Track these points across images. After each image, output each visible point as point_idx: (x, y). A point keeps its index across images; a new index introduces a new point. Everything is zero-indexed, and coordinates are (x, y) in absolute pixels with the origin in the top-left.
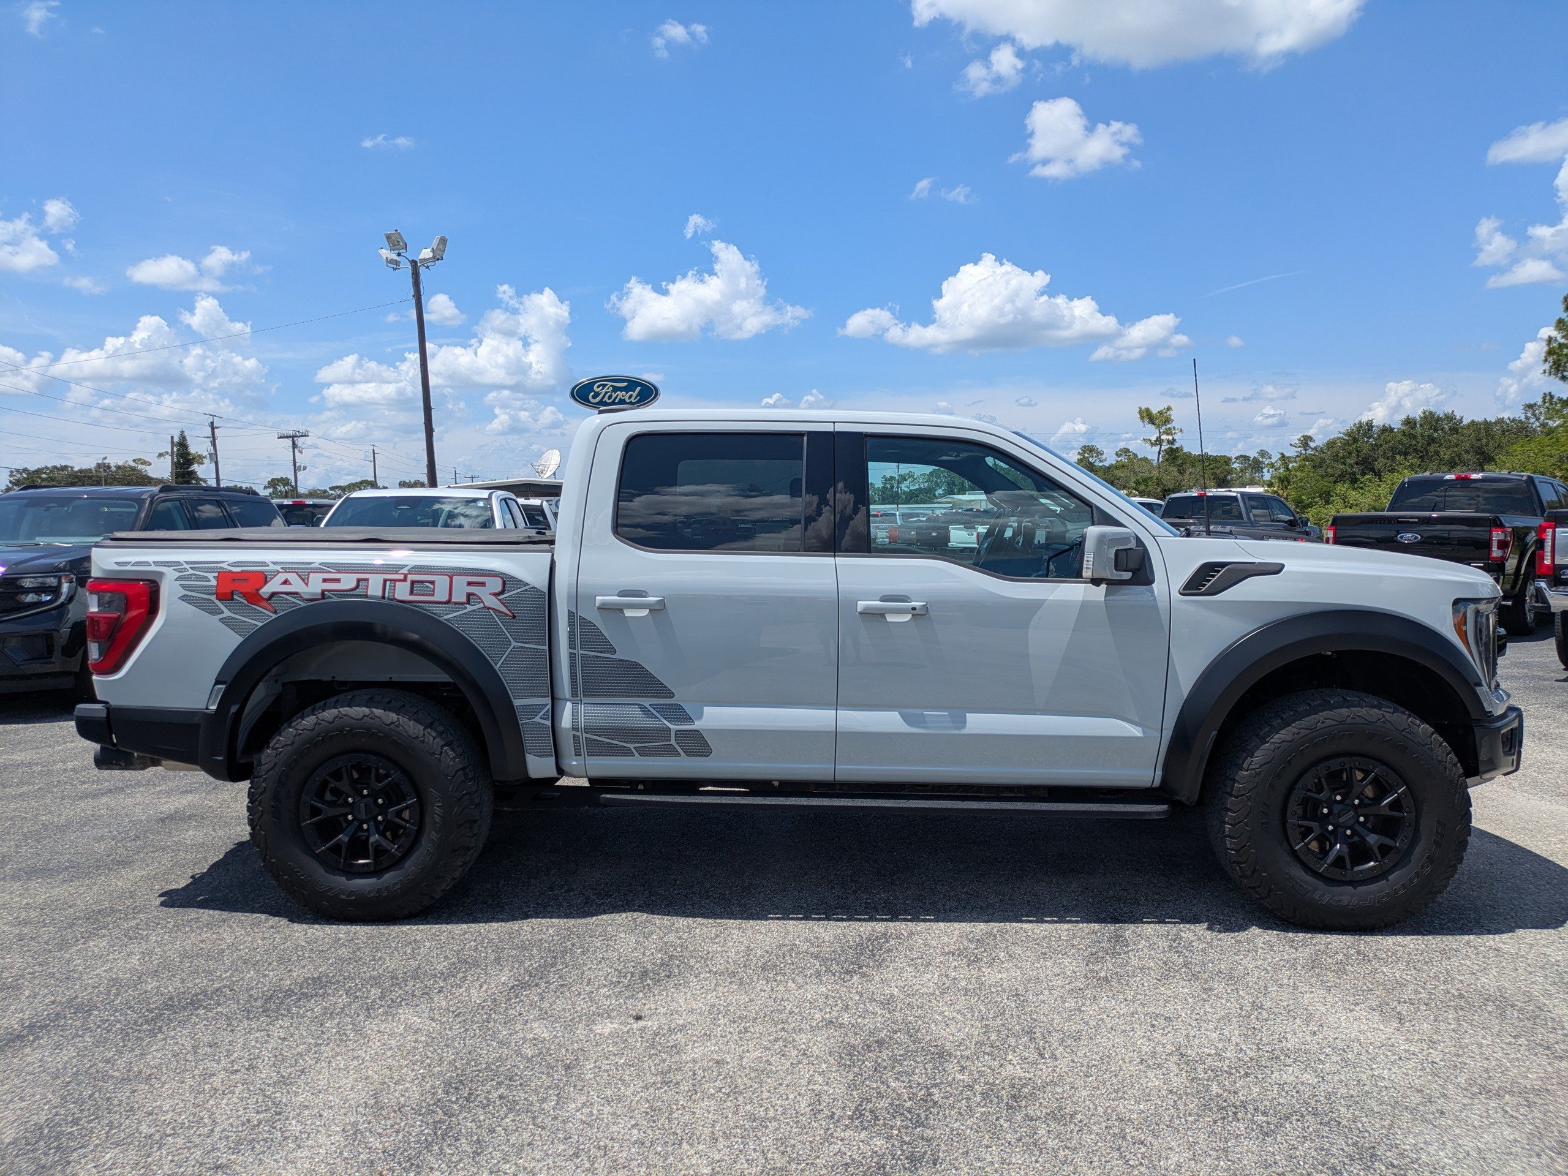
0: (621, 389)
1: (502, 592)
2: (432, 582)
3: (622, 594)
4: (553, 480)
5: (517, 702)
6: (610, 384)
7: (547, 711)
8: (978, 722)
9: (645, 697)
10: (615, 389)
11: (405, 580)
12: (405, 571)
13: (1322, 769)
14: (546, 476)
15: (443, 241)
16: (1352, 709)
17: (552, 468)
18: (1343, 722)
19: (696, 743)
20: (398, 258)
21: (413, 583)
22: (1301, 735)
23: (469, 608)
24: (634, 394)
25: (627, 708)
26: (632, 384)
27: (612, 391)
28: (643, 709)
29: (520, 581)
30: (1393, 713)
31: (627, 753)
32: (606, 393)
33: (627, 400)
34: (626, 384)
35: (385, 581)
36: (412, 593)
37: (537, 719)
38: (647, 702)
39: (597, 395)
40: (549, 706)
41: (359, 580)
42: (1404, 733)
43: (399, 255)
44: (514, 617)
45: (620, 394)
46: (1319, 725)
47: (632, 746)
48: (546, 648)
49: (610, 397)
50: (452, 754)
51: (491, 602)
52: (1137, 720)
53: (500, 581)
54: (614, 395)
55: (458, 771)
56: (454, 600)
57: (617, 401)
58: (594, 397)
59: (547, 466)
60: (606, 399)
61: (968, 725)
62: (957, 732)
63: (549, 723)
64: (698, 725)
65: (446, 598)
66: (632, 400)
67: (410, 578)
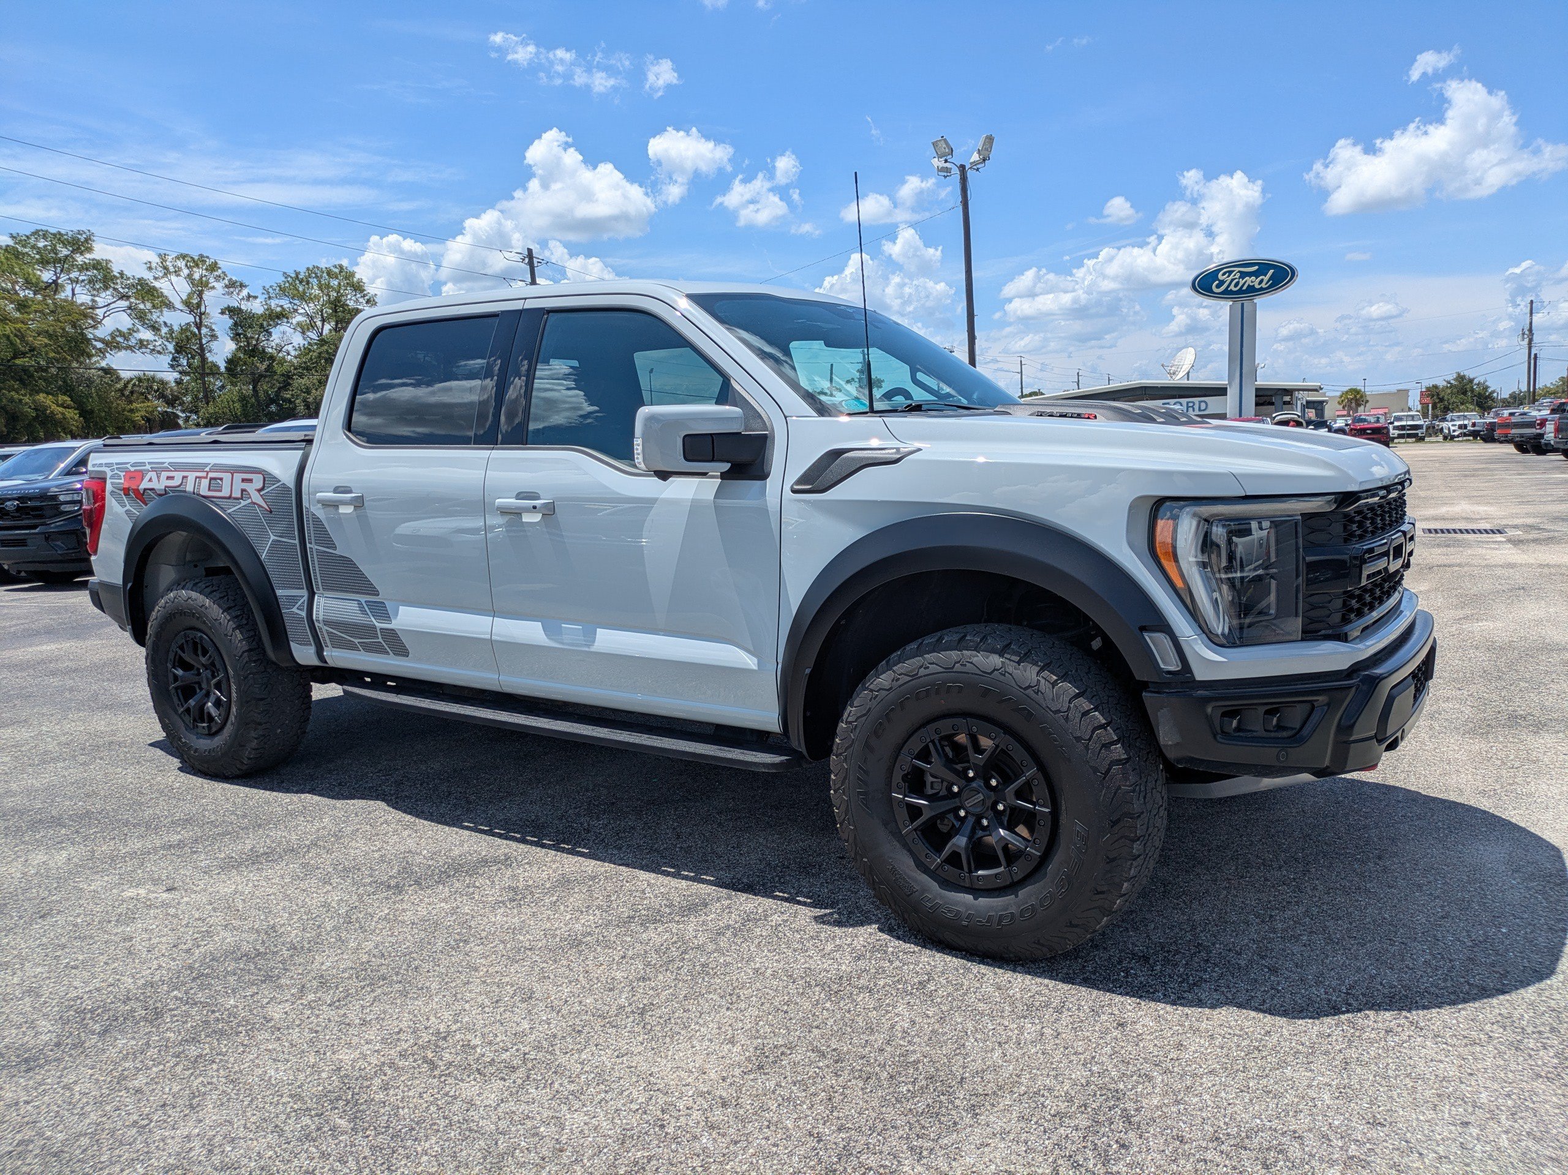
0: (1250, 274)
1: (263, 489)
2: (221, 479)
3: (336, 490)
4: (1186, 382)
5: (279, 592)
6: (1237, 269)
7: (303, 603)
8: (609, 640)
9: (364, 594)
10: (1243, 275)
11: (206, 478)
12: (207, 469)
13: (929, 734)
14: (1178, 377)
15: (990, 140)
16: (965, 652)
17: (1186, 368)
18: (949, 669)
19: (395, 643)
20: (948, 165)
21: (211, 479)
22: (900, 682)
23: (243, 503)
24: (1266, 279)
25: (347, 603)
26: (1263, 267)
27: (1240, 278)
28: (360, 603)
29: (275, 478)
30: (1019, 663)
31: (352, 647)
32: (1232, 280)
33: (1257, 286)
34: (1257, 267)
35: (196, 478)
36: (209, 490)
37: (295, 610)
38: (363, 599)
39: (1222, 283)
40: (305, 598)
41: (184, 477)
42: (1027, 692)
43: (946, 161)
44: (271, 512)
45: (1249, 280)
46: (922, 672)
47: (356, 641)
48: (297, 542)
49: (1236, 285)
50: (240, 636)
51: (256, 498)
52: (752, 648)
53: (261, 476)
54: (1242, 282)
55: (244, 652)
56: (233, 495)
57: (1244, 288)
58: (1218, 286)
59: (1180, 367)
60: (1232, 287)
61: (596, 644)
62: (587, 649)
63: (304, 614)
64: (395, 624)
65: (228, 495)
66: (1263, 285)
67: (211, 475)
